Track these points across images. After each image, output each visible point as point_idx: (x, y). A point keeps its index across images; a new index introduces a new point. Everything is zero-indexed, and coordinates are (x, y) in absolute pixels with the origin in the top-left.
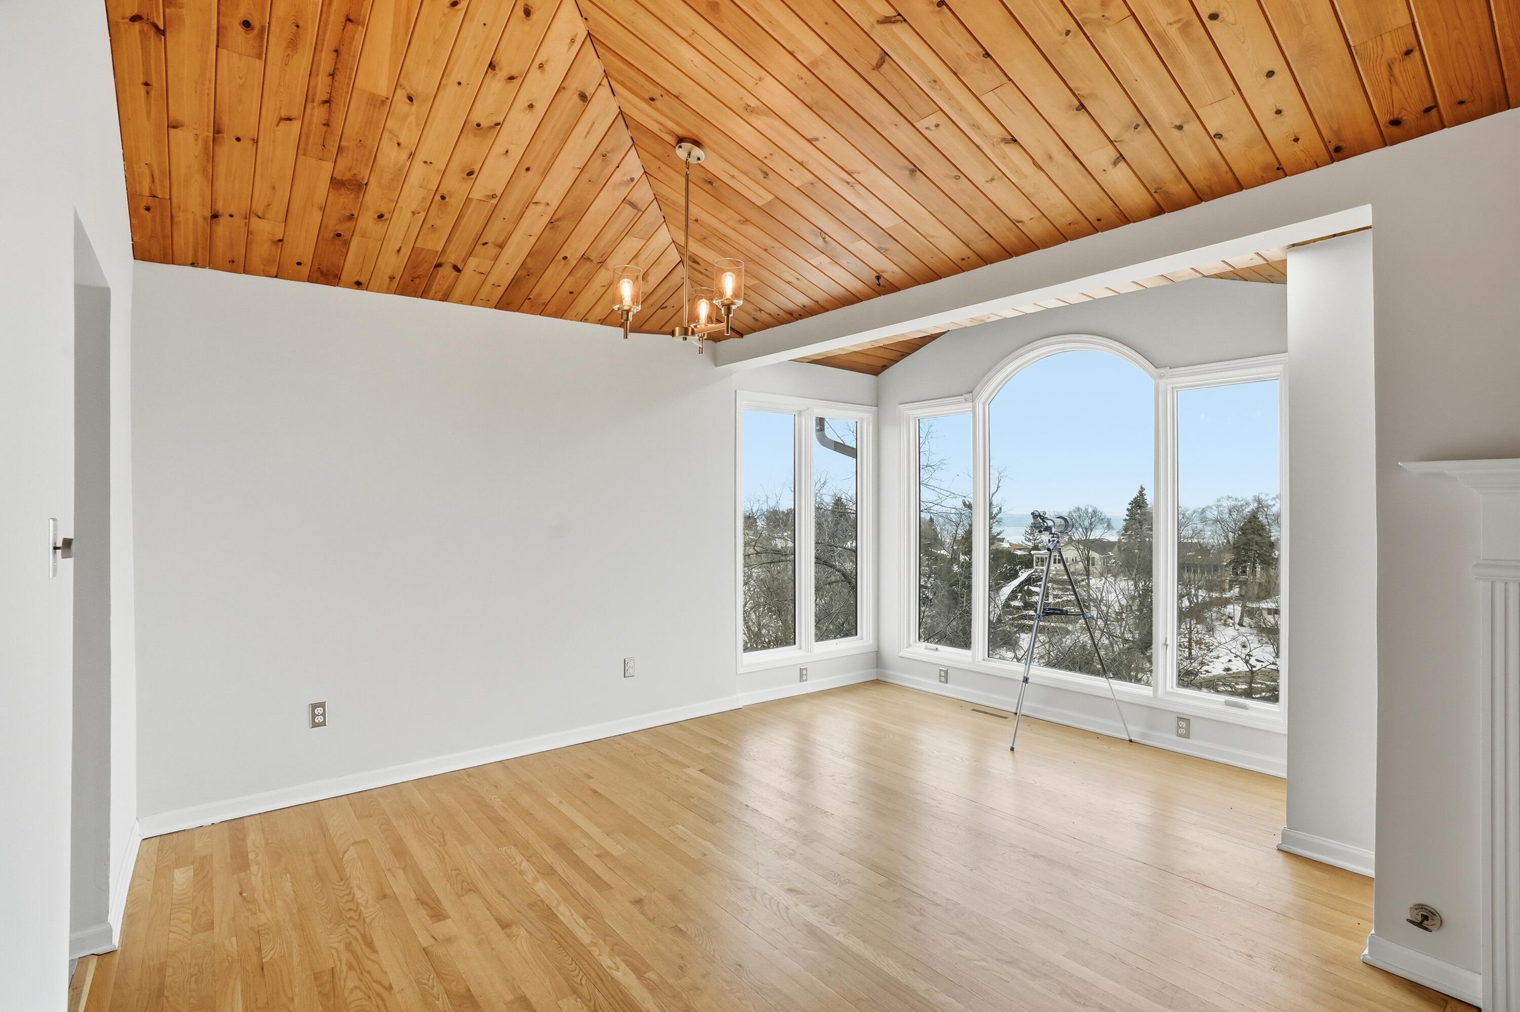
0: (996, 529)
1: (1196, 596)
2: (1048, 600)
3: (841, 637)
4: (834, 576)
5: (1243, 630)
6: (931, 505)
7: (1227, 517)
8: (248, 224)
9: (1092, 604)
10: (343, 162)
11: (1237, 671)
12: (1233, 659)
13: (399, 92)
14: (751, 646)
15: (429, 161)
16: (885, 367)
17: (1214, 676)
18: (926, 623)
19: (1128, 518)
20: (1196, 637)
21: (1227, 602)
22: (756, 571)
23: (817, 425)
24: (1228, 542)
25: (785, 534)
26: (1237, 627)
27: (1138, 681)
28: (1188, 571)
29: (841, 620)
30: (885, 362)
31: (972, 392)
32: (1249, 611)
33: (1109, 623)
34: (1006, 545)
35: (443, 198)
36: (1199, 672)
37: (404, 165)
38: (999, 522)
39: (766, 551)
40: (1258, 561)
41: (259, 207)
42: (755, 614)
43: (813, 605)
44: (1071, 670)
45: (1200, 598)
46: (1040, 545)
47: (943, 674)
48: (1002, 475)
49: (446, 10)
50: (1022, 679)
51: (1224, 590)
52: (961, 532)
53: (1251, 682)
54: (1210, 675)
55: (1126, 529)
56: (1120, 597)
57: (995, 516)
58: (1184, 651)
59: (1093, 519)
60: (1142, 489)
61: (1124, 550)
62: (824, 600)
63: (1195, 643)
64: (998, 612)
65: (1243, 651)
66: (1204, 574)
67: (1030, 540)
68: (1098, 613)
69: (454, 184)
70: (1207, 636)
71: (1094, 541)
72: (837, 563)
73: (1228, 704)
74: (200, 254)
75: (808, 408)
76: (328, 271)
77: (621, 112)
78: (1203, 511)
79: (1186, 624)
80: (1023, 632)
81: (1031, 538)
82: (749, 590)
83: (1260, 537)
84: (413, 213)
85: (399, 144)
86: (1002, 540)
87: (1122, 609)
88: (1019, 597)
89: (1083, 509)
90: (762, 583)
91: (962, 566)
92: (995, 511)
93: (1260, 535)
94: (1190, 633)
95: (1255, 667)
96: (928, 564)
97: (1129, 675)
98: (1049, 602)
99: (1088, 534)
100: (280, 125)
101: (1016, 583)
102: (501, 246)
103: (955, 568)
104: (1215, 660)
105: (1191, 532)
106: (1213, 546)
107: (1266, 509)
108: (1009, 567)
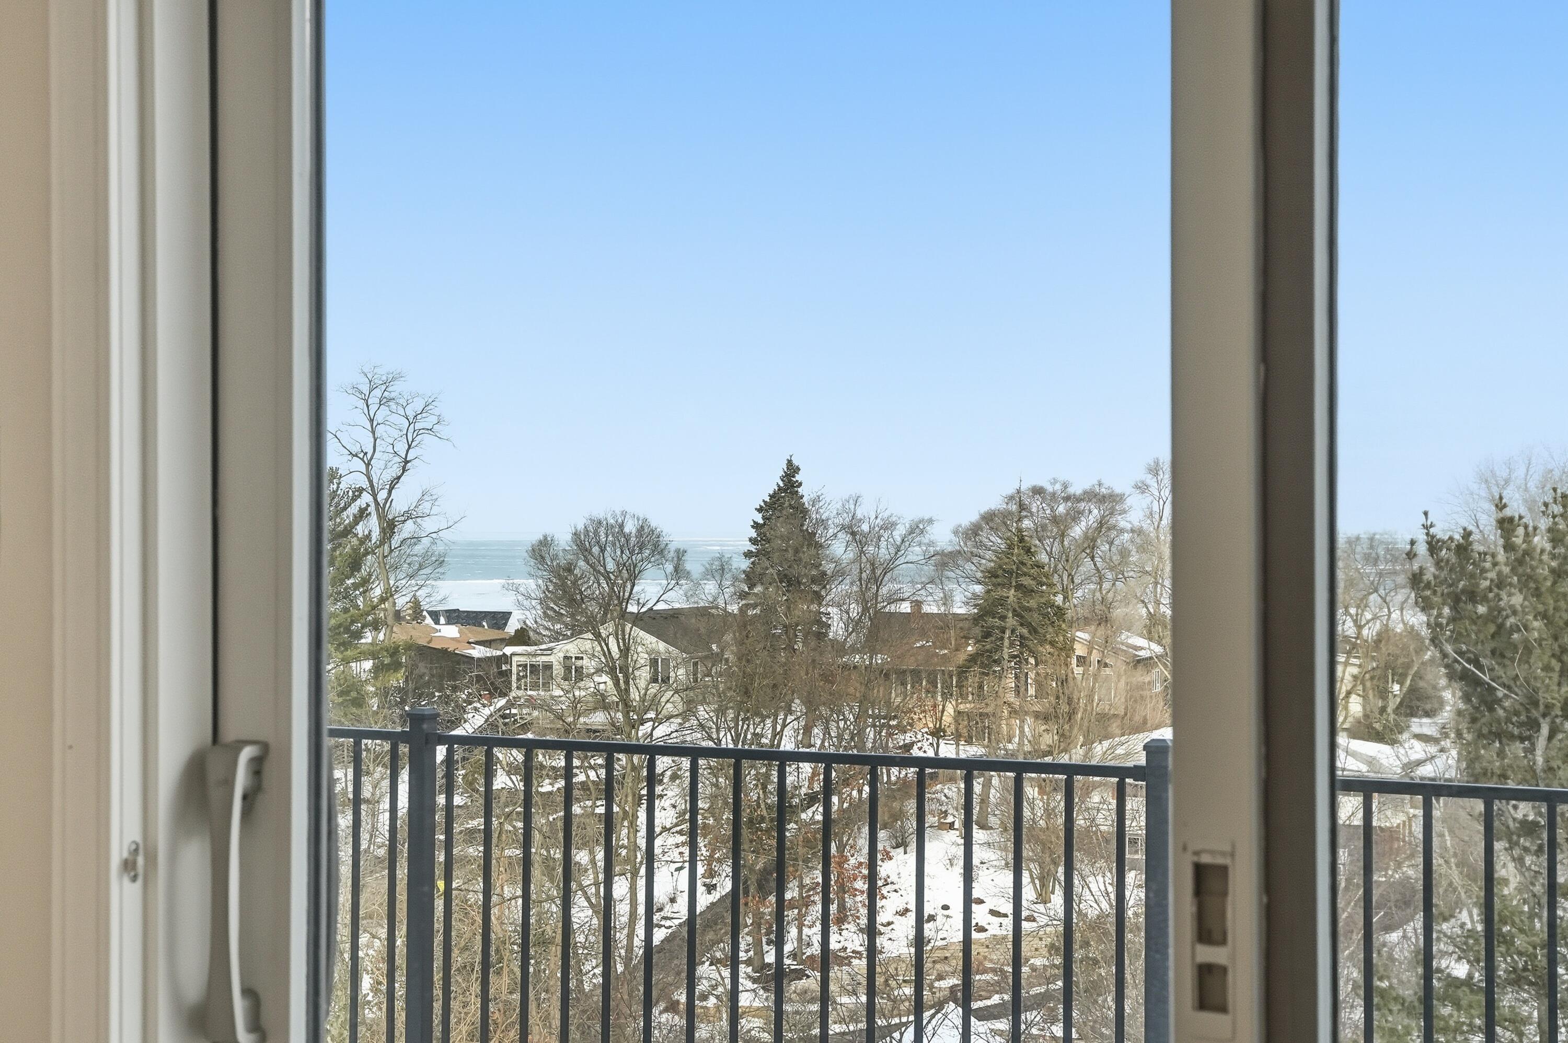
11: (942, 943)
12: (938, 912)
19: (753, 548)
48: (418, 426)
55: (751, 578)
60: (792, 470)
104: (897, 919)
108: (437, 694)
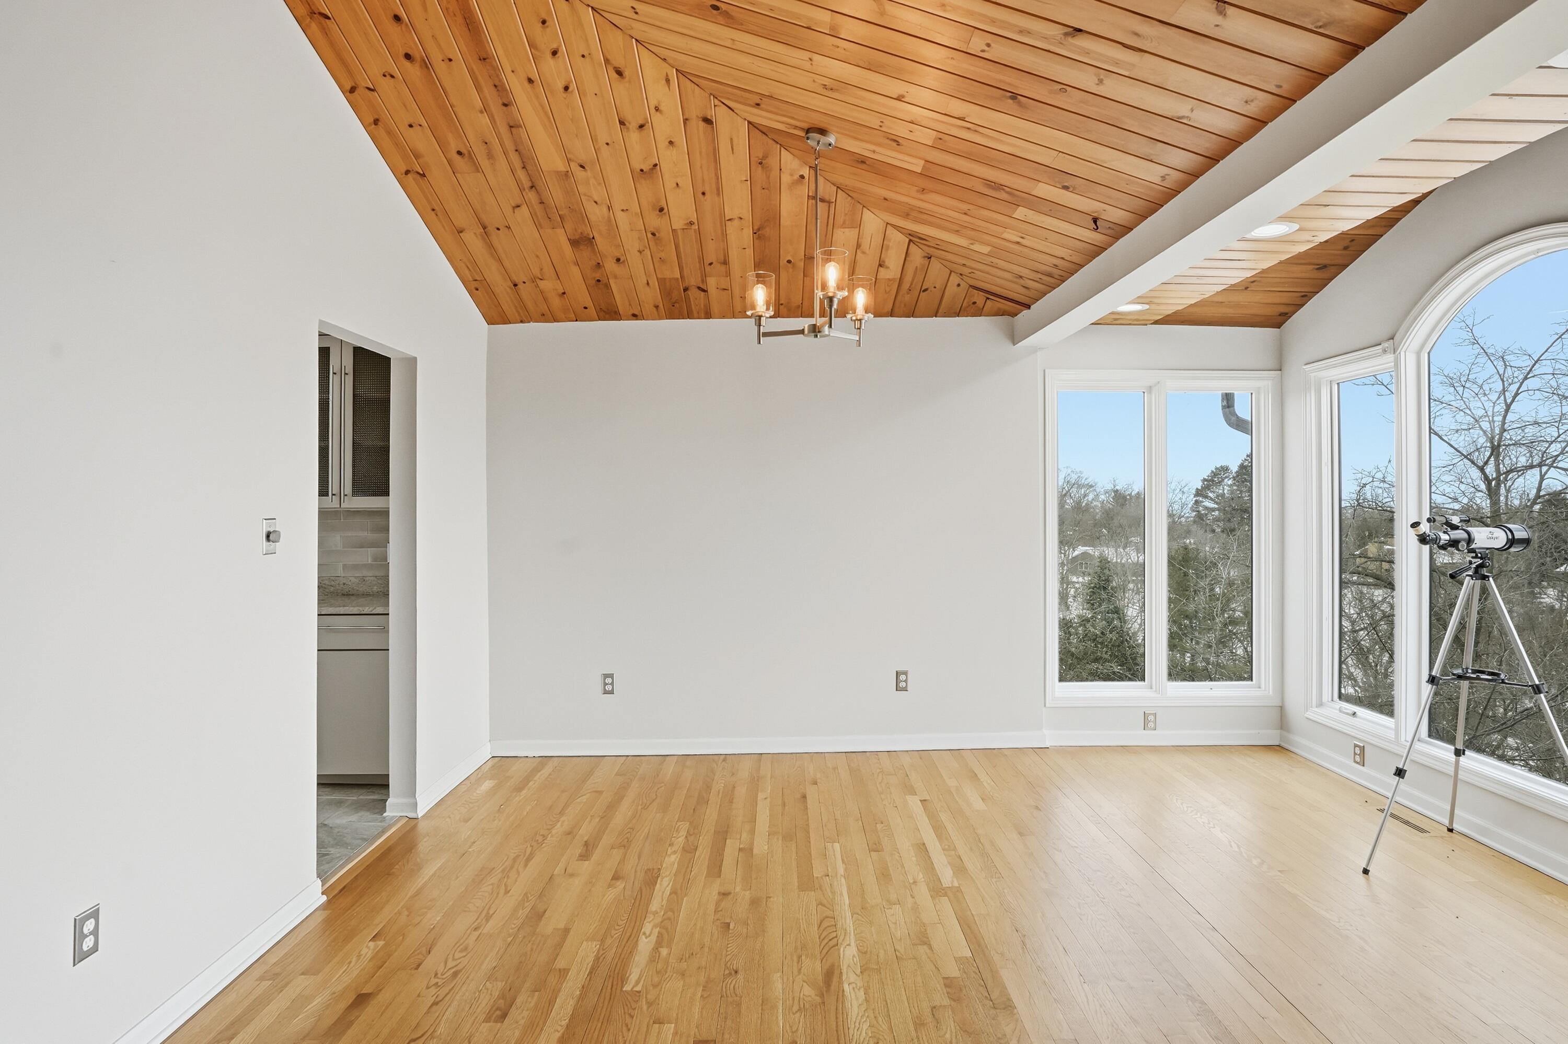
8: (537, 286)
10: (569, 226)
13: (572, 164)
14: (1071, 674)
15: (625, 209)
23: (1224, 401)
30: (1280, 309)
31: (1393, 339)
35: (653, 234)
37: (609, 217)
41: (536, 272)
47: (1358, 751)
49: (565, 95)
69: (654, 221)
74: (522, 314)
76: (608, 310)
77: (749, 123)
84: (640, 252)
85: (596, 202)
100: (515, 211)
102: (725, 262)
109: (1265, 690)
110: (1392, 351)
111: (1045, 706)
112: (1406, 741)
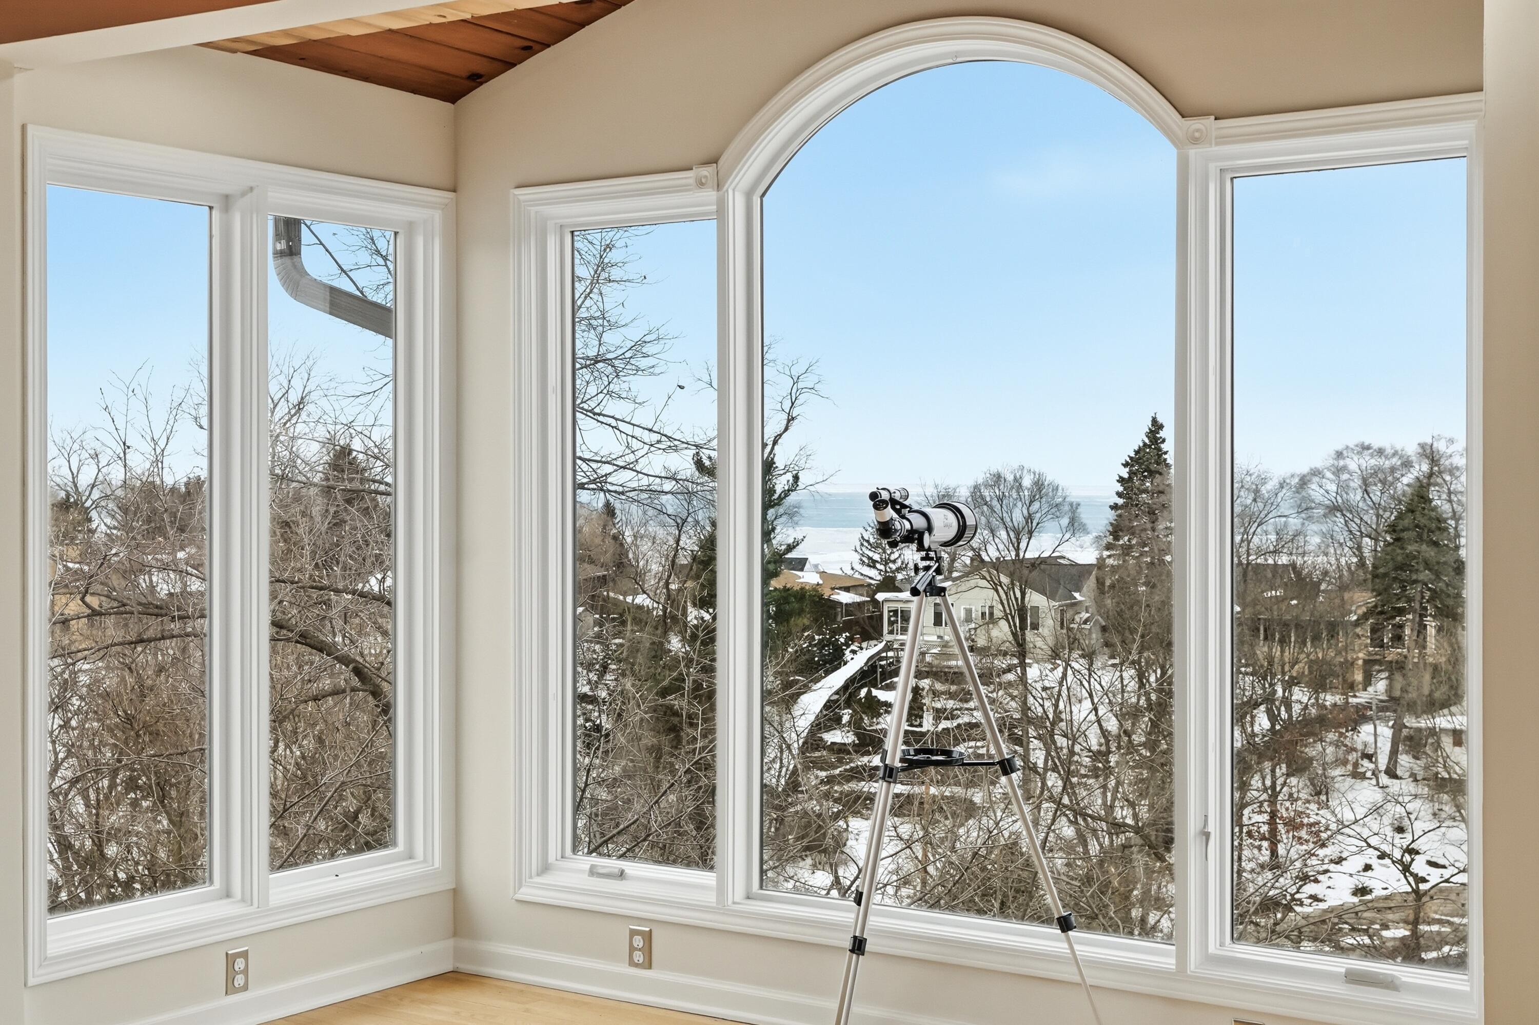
0: (783, 536)
1: (1287, 703)
2: (920, 725)
3: (351, 852)
4: (332, 676)
5: (1395, 786)
6: (607, 468)
7: (1358, 498)
9: (1032, 732)
11: (1385, 893)
12: (1374, 862)
14: (73, 897)
16: (476, 79)
17: (1331, 910)
18: (595, 801)
19: (1120, 501)
20: (1287, 809)
21: (1360, 716)
22: (86, 667)
23: (278, 237)
24: (1362, 564)
25: (181, 555)
26: (1384, 779)
27: (1148, 931)
28: (1266, 638)
29: (351, 804)
30: (478, 66)
31: (716, 162)
32: (1410, 738)
33: (1074, 780)
34: (809, 578)
36: (1293, 899)
38: (792, 515)
39: (122, 609)
40: (1431, 610)
42: (86, 798)
43: (266, 762)
44: (981, 912)
45: (1296, 708)
46: (900, 576)
47: (638, 941)
48: (801, 385)
50: (848, 944)
51: (1352, 686)
52: (689, 543)
53: (1415, 923)
54: (1322, 906)
55: (1116, 531)
56: (1100, 713)
57: (780, 499)
58: (1259, 848)
59: (1036, 505)
60: (1157, 425)
61: (1112, 586)
62: (300, 746)
63: (1285, 824)
64: (791, 763)
65: (1397, 841)
66: (1305, 645)
67: (875, 562)
68: (1048, 754)
70: (1313, 806)
71: (1037, 564)
72: (339, 639)
73: (1354, 978)
75: (251, 189)
78: (1304, 482)
79: (1263, 778)
80: (856, 814)
81: (876, 557)
82: (65, 726)
83: (1436, 549)
86: (800, 564)
87: (1108, 742)
88: (845, 719)
89: (1010, 478)
90: (109, 705)
91: (694, 637)
92: (781, 483)
93: (1436, 544)
94: (1274, 795)
95: (1424, 880)
96: (599, 636)
97: (1127, 919)
98: (924, 729)
99: (1023, 545)
101: (837, 679)
103: (675, 644)
104: (1332, 867)
105: (1273, 537)
106: (1326, 573)
107: (1448, 478)
108: (817, 637)
109: (425, 861)
110: (716, 187)
111: (25, 985)
112: (734, 903)
